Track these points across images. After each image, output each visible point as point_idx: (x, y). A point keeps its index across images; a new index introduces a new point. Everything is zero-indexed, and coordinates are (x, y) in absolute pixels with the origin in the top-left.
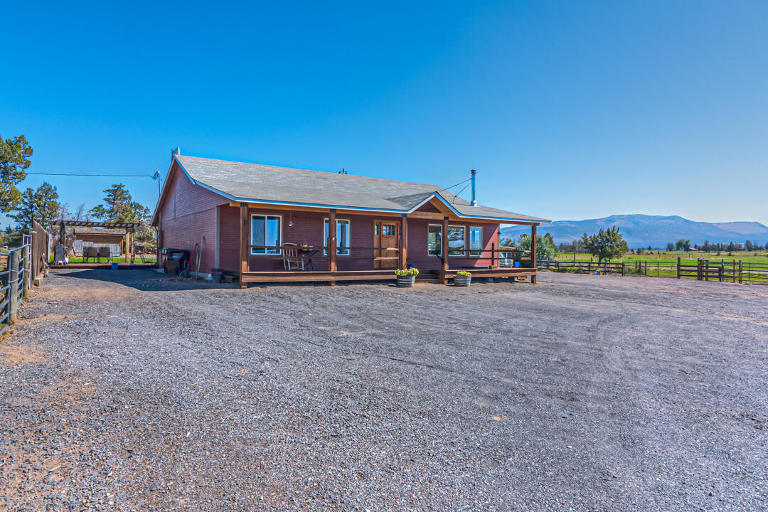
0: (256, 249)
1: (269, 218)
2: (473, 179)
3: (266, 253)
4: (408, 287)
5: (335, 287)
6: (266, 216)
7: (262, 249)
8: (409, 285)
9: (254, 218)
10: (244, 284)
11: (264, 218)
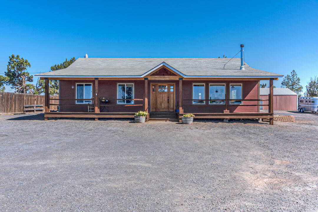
0: (79, 100)
1: (86, 85)
2: (241, 51)
3: (84, 103)
4: (138, 123)
5: (98, 121)
6: (84, 84)
7: (82, 101)
8: (138, 122)
9: (78, 85)
10: (46, 118)
11: (83, 85)
